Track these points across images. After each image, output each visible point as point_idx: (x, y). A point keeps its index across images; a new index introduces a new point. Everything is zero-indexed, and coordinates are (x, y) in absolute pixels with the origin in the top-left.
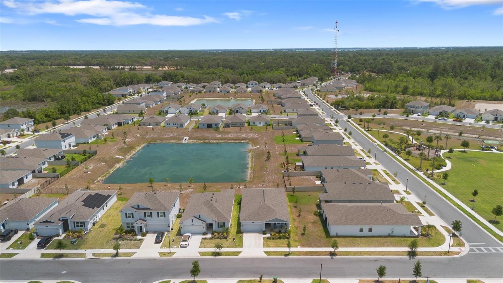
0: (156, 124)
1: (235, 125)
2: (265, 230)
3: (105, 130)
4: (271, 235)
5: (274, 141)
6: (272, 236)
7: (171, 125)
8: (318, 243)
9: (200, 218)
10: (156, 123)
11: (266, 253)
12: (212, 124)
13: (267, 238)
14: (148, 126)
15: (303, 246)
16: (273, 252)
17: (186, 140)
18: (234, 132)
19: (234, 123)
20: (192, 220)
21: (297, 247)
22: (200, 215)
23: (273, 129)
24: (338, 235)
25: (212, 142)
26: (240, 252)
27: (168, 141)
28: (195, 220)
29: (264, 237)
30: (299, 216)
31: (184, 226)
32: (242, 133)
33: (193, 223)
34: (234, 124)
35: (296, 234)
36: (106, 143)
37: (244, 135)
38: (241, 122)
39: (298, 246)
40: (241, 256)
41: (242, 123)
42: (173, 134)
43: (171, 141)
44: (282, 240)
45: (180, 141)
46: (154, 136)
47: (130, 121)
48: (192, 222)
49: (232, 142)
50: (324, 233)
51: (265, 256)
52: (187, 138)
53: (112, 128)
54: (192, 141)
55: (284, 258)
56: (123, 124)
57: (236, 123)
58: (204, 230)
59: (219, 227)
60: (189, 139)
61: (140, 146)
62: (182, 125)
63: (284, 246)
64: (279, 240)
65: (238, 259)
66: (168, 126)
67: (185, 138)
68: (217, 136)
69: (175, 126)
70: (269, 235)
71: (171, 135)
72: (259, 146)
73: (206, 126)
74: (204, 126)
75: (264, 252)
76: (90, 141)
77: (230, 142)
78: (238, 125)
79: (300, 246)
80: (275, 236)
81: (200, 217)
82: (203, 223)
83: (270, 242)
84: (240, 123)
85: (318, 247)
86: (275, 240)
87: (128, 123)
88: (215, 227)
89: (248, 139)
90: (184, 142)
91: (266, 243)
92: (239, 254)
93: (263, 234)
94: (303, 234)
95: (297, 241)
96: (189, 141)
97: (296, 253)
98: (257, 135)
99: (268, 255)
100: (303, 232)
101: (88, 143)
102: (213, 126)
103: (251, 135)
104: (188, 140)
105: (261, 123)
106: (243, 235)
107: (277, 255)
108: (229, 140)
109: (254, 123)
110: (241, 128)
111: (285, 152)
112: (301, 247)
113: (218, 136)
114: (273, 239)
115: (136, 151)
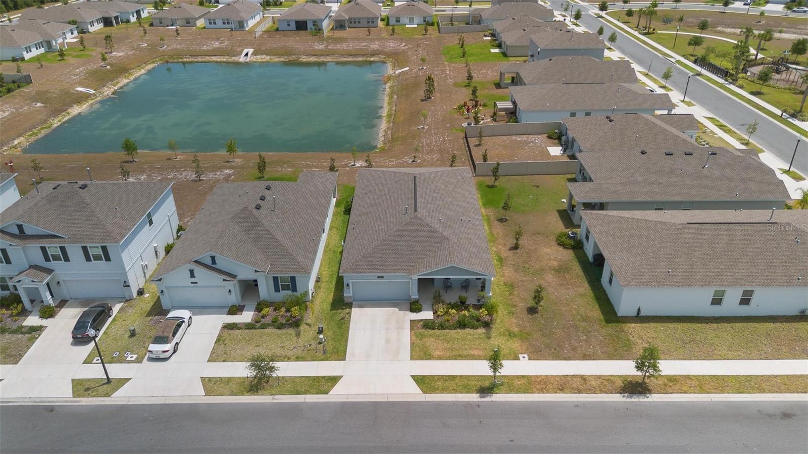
0: (187, 23)
1: (357, 24)
2: (417, 297)
3: (72, 34)
4: (435, 313)
5: (443, 56)
6: (438, 316)
7: (219, 23)
8: (584, 343)
9: (214, 266)
10: (187, 19)
11: (420, 381)
12: (306, 22)
13: (421, 323)
14: (168, 26)
15: (536, 354)
16: (442, 377)
17: (247, 55)
18: (354, 39)
19: (355, 19)
20: (192, 272)
21: (518, 359)
22: (213, 258)
23: (439, 32)
24: (642, 314)
25: (304, 60)
26: (334, 380)
27: (208, 58)
28: (198, 270)
29: (412, 321)
30: (516, 247)
31: (168, 288)
32: (373, 40)
34: (355, 22)
35: (510, 308)
36: (63, 59)
37: (375, 46)
38: (370, 16)
39: (521, 356)
40: (338, 393)
41: (373, 19)
42: (220, 43)
43: (214, 59)
44: (468, 330)
45: (233, 58)
46: (179, 47)
47: (131, 16)
48: (192, 275)
49: (349, 60)
50: (597, 306)
51: (414, 393)
52: (251, 51)
53: (87, 28)
54: (259, 58)
55: (478, 405)
56: (114, 22)
57: (359, 19)
58: (234, 298)
59: (277, 290)
60: (254, 54)
61: (143, 68)
62: (241, 25)
63: (476, 352)
64: (459, 330)
65: (328, 405)
66: (213, 26)
67: (245, 51)
68: (317, 48)
69: (226, 26)
70: (427, 315)
71: (217, 44)
72: (408, 68)
73: (293, 26)
74: (289, 25)
75: (413, 377)
76: (27, 56)
77: (344, 59)
78: (364, 23)
79: (526, 356)
80: (446, 317)
81: (214, 262)
82: (224, 280)
83: (432, 340)
84: (368, 19)
85: (585, 357)
86: (447, 331)
87: (128, 21)
88: (265, 290)
89: (385, 53)
90: (242, 59)
91: (418, 341)
92: (333, 386)
93: (412, 310)
94: (532, 311)
95: (515, 336)
96: (254, 59)
97: (517, 383)
98: (404, 44)
99: (424, 392)
100: (531, 303)
101: (23, 59)
102: (310, 25)
103: (392, 45)
104: (252, 54)
105: (413, 18)
106: (350, 314)
107: (455, 391)
108: (343, 55)
109: (398, 21)
110: (369, 31)
111: (468, 79)
112: (530, 359)
113: (319, 47)
114: (442, 327)
115: (132, 78)
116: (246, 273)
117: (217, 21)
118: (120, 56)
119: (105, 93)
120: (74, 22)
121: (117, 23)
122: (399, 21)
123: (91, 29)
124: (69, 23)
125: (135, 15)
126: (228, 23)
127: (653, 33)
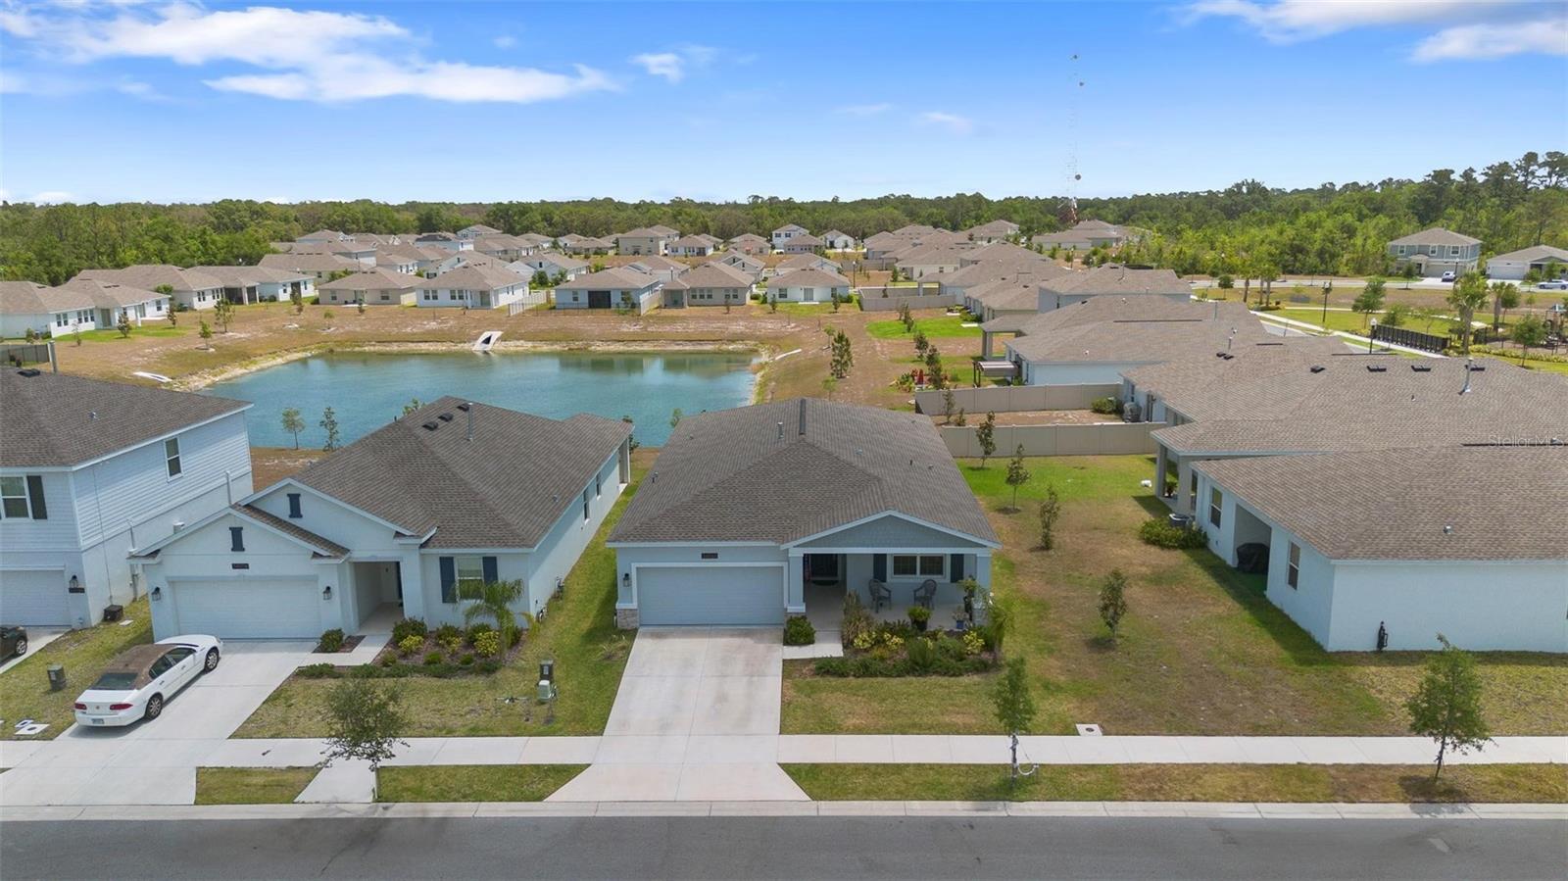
0: (383, 298)
1: (706, 300)
2: (802, 608)
3: (159, 309)
4: (847, 645)
5: (868, 334)
6: (857, 651)
7: (444, 297)
8: (1248, 704)
9: (296, 522)
10: (382, 291)
11: (798, 773)
12: (609, 293)
13: (813, 666)
14: (346, 303)
15: (1119, 723)
16: (866, 767)
17: (487, 341)
18: (696, 318)
19: (702, 290)
20: (237, 534)
21: (1076, 733)
22: (294, 499)
23: (862, 309)
24: (1392, 645)
25: (598, 348)
26: (564, 773)
27: (411, 345)
28: (256, 532)
29: (789, 666)
31: (173, 582)
32: (735, 319)
33: (239, 558)
34: (702, 297)
35: (1041, 642)
36: (126, 337)
37: (738, 327)
38: (731, 285)
39: (1081, 728)
40: (566, 801)
41: (735, 290)
42: (440, 323)
43: (424, 347)
44: (934, 679)
45: (460, 345)
46: (358, 329)
47: (281, 291)
48: (238, 545)
49: (687, 348)
51: (790, 799)
52: (496, 335)
53: (191, 303)
54: (512, 346)
55: (970, 824)
56: (246, 296)
57: (710, 290)
58: (339, 613)
59: (448, 596)
60: (502, 339)
61: (282, 357)
62: (484, 299)
63: (959, 720)
64: (909, 679)
65: (537, 824)
66: (431, 301)
67: (486, 335)
68: (625, 330)
69: (458, 301)
70: (829, 648)
71: (433, 325)
72: (800, 350)
73: (584, 299)
74: (576, 299)
75: (786, 767)
77: (677, 348)
78: (719, 297)
79: (1095, 727)
80: (877, 652)
81: (296, 511)
82: (316, 555)
83: (834, 696)
84: (727, 290)
85: (1256, 730)
86: (880, 679)
87: (273, 299)
88: (419, 594)
89: (757, 338)
90: (478, 347)
91: (803, 699)
92: (557, 786)
93: (789, 640)
94: (1101, 645)
95: (1059, 688)
96: (501, 346)
97: (1075, 779)
98: (793, 325)
99: (814, 797)
100: (1099, 628)
102: (616, 298)
103: (770, 326)
104: (497, 340)
105: (812, 290)
106: (627, 650)
107: (903, 796)
108: (674, 341)
109: (783, 295)
110: (728, 309)
112: (1105, 733)
113: (628, 328)
114: (866, 671)
115: (254, 368)
116: (372, 541)
117: (439, 294)
118: (240, 338)
119: (192, 385)
120: (167, 290)
121: (252, 299)
122: (785, 296)
123: (197, 305)
124: (158, 291)
125: (289, 290)
126: (461, 298)
127: (1278, 308)
